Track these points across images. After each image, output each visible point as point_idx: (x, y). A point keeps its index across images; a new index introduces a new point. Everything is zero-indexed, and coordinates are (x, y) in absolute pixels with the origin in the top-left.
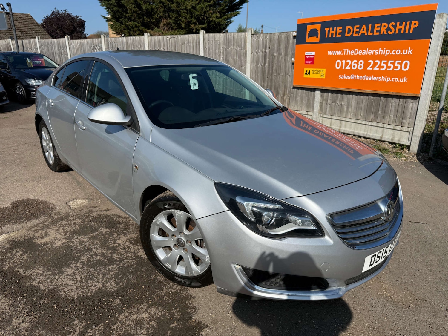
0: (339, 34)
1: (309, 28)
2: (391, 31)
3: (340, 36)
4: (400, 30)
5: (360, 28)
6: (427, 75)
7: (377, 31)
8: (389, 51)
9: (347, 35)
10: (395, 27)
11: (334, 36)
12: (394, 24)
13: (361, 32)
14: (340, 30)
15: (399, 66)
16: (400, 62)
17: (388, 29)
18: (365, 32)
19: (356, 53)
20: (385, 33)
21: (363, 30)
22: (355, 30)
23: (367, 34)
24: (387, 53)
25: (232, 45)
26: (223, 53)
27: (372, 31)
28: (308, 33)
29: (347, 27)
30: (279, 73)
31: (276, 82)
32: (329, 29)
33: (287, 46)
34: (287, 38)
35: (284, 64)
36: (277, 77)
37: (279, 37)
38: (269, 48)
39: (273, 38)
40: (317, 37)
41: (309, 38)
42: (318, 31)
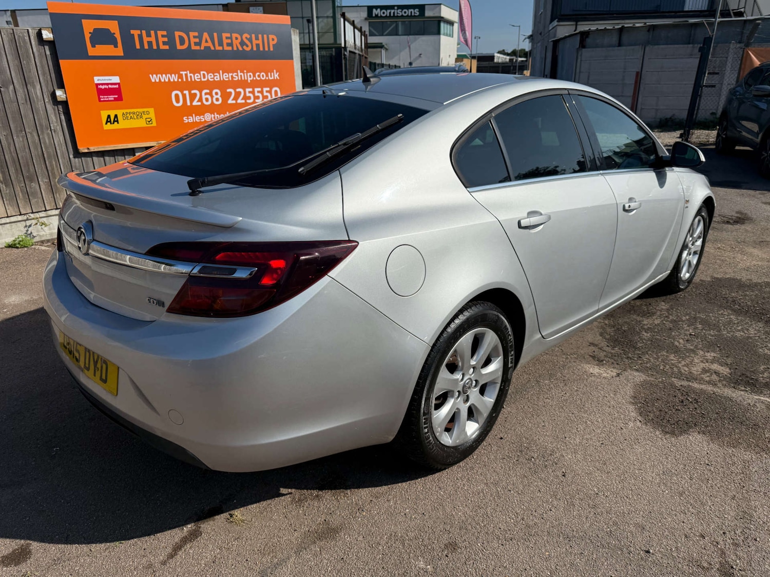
0: (164, 43)
1: (89, 26)
2: (247, 46)
3: (167, 48)
4: (258, 46)
5: (200, 37)
7: (228, 45)
8: (251, 74)
9: (179, 47)
10: (250, 40)
11: (155, 47)
12: (248, 36)
13: (204, 44)
14: (163, 36)
15: (269, 95)
16: (268, 89)
17: (242, 43)
18: (210, 44)
19: (204, 78)
20: (240, 48)
21: (206, 41)
22: (193, 40)
23: (214, 46)
24: (249, 77)
27: (221, 44)
28: (87, 36)
29: (178, 34)
30: (19, 129)
31: (15, 152)
32: (139, 32)
33: (24, 62)
34: (20, 43)
35: (27, 105)
36: (15, 138)
40: (115, 47)
41: (93, 46)
42: (114, 34)
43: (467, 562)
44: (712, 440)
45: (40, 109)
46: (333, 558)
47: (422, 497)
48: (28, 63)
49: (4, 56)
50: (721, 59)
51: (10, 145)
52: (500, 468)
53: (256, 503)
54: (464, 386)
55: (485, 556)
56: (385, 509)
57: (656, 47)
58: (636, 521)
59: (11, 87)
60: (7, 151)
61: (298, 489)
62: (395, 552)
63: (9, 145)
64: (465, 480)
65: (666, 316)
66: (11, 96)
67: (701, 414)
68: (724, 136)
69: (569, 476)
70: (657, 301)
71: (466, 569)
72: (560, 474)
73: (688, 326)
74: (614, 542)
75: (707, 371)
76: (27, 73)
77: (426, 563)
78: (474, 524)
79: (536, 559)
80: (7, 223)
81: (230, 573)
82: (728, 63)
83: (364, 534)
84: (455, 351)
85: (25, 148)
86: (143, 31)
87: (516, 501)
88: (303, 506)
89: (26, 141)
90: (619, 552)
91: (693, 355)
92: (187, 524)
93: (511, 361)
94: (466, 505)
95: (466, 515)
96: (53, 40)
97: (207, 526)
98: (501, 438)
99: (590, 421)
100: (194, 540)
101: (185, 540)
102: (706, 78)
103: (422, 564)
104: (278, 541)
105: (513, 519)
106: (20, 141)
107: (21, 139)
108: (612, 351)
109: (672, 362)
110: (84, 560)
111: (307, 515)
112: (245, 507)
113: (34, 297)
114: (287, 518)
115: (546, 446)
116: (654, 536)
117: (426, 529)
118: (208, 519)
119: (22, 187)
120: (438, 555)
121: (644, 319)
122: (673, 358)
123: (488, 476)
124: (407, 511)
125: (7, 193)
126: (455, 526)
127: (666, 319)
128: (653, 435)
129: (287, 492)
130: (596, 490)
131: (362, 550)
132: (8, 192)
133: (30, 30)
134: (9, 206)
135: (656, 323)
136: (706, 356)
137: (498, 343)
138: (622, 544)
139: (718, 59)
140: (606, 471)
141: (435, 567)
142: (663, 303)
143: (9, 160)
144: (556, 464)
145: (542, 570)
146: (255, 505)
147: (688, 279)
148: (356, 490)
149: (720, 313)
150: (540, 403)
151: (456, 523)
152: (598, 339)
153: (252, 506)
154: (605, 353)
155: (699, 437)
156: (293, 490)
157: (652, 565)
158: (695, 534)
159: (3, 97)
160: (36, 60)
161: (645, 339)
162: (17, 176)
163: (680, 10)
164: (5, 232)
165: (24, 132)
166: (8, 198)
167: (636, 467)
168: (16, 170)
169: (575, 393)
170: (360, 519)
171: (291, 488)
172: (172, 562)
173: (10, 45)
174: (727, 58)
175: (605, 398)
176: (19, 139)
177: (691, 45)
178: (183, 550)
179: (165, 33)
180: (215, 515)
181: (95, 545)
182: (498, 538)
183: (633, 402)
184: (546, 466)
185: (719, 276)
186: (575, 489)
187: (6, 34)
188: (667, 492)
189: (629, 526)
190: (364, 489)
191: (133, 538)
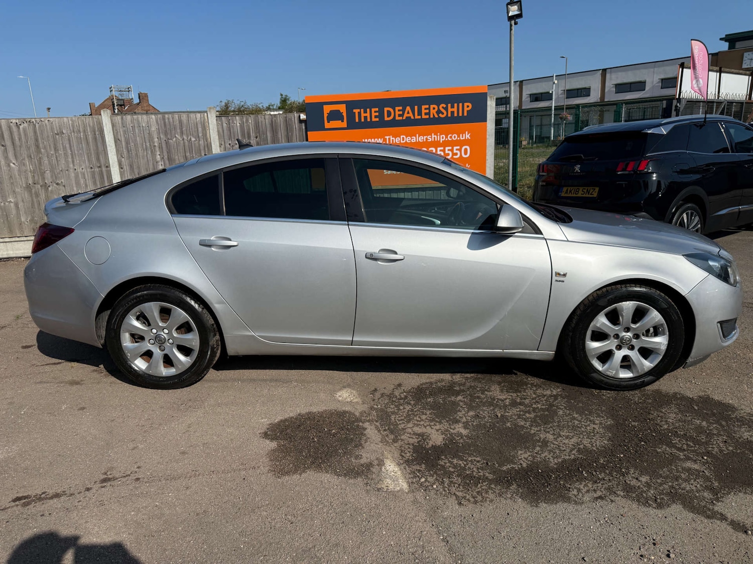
0: (376, 117)
1: (327, 109)
2: (443, 114)
3: (377, 119)
4: (452, 113)
5: (404, 110)
6: (489, 160)
7: (426, 114)
8: (444, 136)
9: (386, 119)
10: (446, 109)
11: (369, 120)
12: (444, 106)
13: (406, 115)
14: (375, 112)
15: (458, 152)
16: (458, 147)
17: (439, 112)
18: (411, 115)
19: (403, 140)
20: (436, 116)
21: (408, 113)
22: (397, 113)
23: (414, 116)
24: (442, 138)
25: (179, 134)
26: (161, 148)
27: (420, 113)
28: (326, 116)
29: (386, 109)
33: (290, 134)
37: (273, 120)
38: (257, 137)
39: (262, 122)
40: (342, 122)
41: (328, 122)
42: (343, 113)
43: (72, 415)
65: (524, 398)
71: (67, 416)
78: (105, 408)
86: (361, 110)
96: (306, 118)
108: (396, 394)
117: (93, 400)
120: (74, 408)
126: (100, 405)
127: (518, 399)
141: (64, 410)
151: (103, 404)
154: (387, 392)
160: (297, 132)
179: (377, 109)
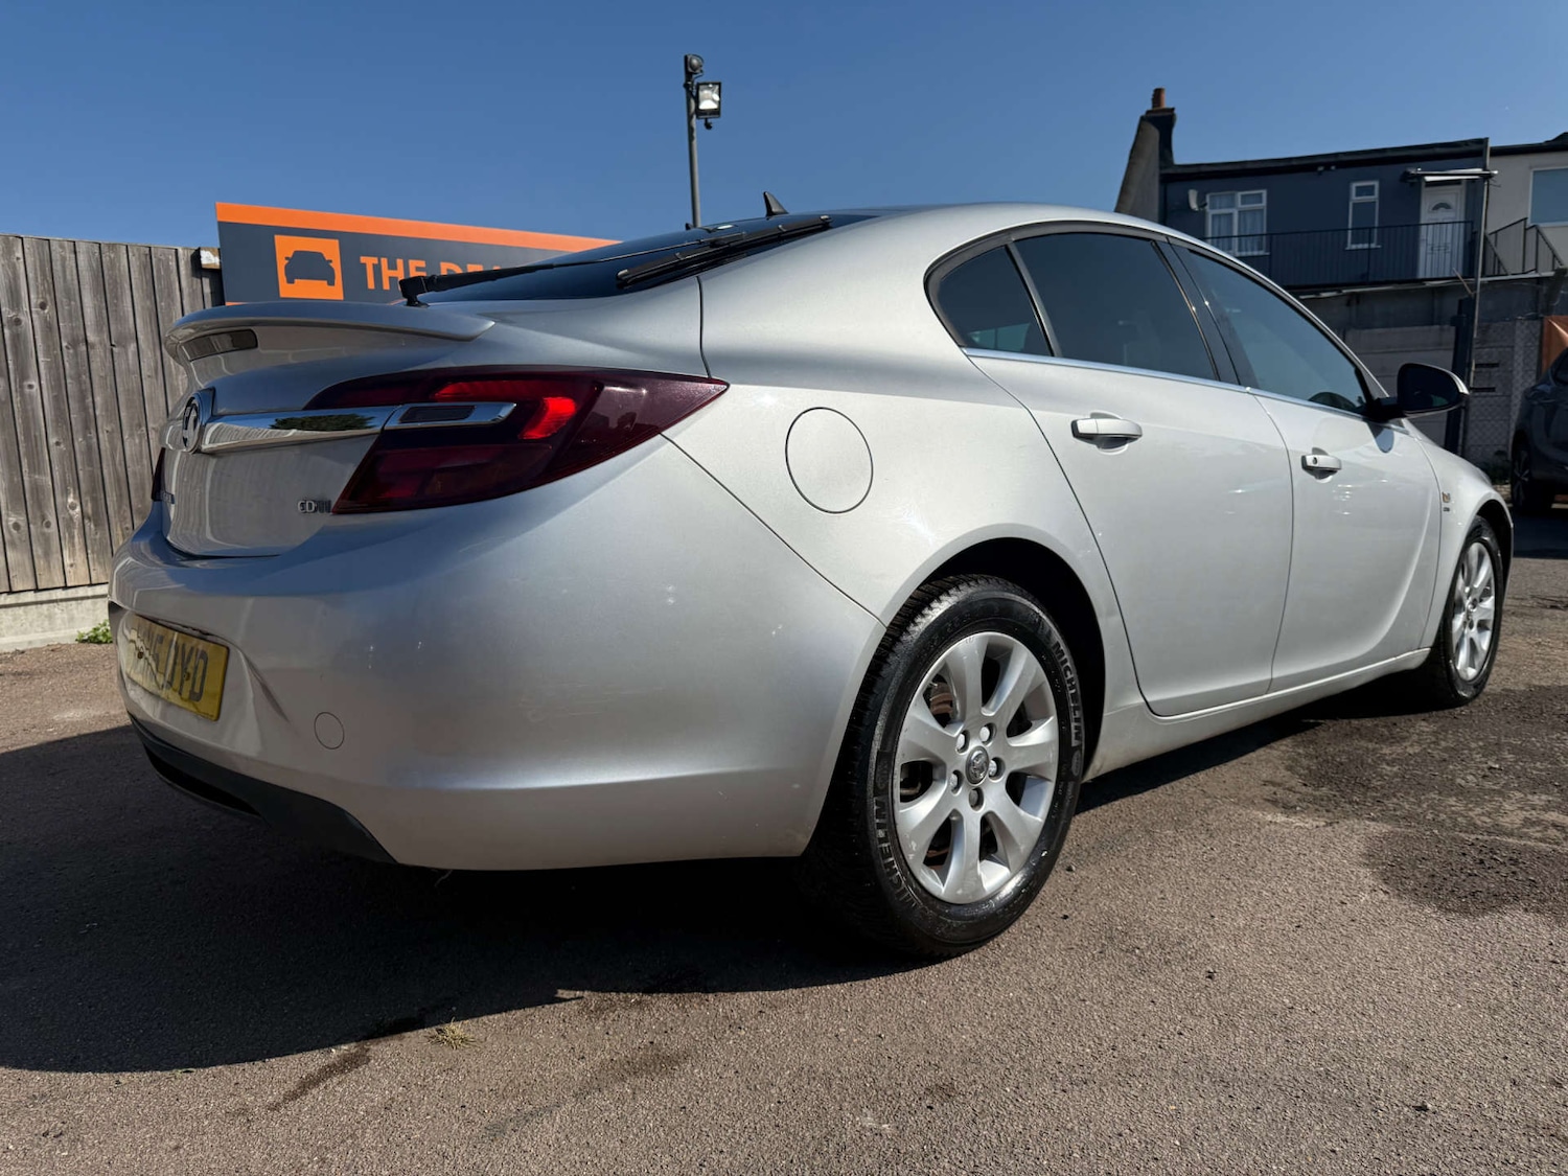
1: (285, 247)
14: (417, 269)
28: (281, 264)
29: (444, 266)
30: (136, 421)
31: (123, 463)
32: (375, 260)
33: (162, 304)
34: (159, 271)
35: (157, 379)
36: (126, 437)
37: (105, 259)
38: (43, 306)
39: (63, 259)
40: (329, 284)
41: (290, 281)
42: (331, 261)
43: (978, 1120)
44: (1558, 922)
45: (181, 388)
46: (662, 1107)
47: (876, 1007)
48: (169, 306)
49: (128, 292)
50: (1501, 350)
51: (116, 450)
52: (1061, 964)
53: (499, 1012)
54: (969, 764)
55: (1020, 1109)
56: (790, 1027)
57: (1366, 331)
58: (1389, 1054)
59: (132, 347)
60: (107, 460)
61: (597, 991)
62: (809, 1098)
63: (113, 449)
64: (980, 982)
65: (1434, 743)
66: (130, 362)
67: (1528, 882)
68: (1526, 479)
69: (1223, 980)
70: (1410, 720)
71: (976, 1131)
72: (1201, 976)
73: (1483, 756)
74: (1335, 1091)
75: (1534, 822)
76: (163, 323)
77: (879, 1120)
78: (996, 1054)
79: (1146, 1117)
80: (88, 598)
81: (420, 1128)
82: (1516, 357)
83: (737, 1066)
84: (945, 667)
85: (142, 457)
86: (382, 259)
87: (1096, 1017)
88: (605, 1019)
89: (145, 444)
90: (1350, 1109)
91: (1501, 799)
92: (341, 1044)
93: (1076, 734)
94: (980, 1023)
95: (979, 1040)
96: (218, 267)
97: (384, 1051)
98: (1066, 917)
99: (1267, 891)
100: (350, 1071)
101: (328, 1071)
102: (1472, 375)
103: (869, 1121)
104: (540, 1076)
105: (1090, 1047)
106: (135, 445)
107: (137, 441)
108: (1317, 793)
109: (1453, 808)
110: (100, 1098)
111: (611, 1033)
112: (476, 1020)
113: (113, 712)
114: (565, 1037)
115: (1167, 930)
116: (1433, 1081)
117: (884, 1061)
118: (389, 1038)
119: (127, 529)
120: (910, 1106)
121: (1384, 746)
122: (1454, 803)
123: (1034, 977)
124: (842, 1030)
125: (95, 540)
126: (950, 1057)
127: (1432, 746)
128: (1416, 913)
129: (572, 996)
130: (1287, 1001)
131: (730, 1094)
132: (98, 537)
133: (180, 251)
134: (97, 564)
135: (1411, 752)
136: (1529, 800)
137: (1044, 683)
138: (1357, 1094)
139: (1494, 350)
140: (1311, 971)
141: (901, 1127)
142: (1423, 723)
143: (110, 478)
144: (1191, 958)
145: (1160, 1135)
146: (496, 1017)
147: (1474, 679)
148: (728, 995)
149: (1554, 737)
150: (1155, 864)
151: (955, 1052)
152: (1282, 774)
153: (491, 1017)
154: (1298, 796)
155: (1528, 918)
156: (586, 993)
157: (1435, 1133)
158: (1537, 1080)
159: (116, 364)
160: (184, 302)
161: (1387, 775)
162: (120, 507)
163: (1409, 278)
164: (82, 615)
165: (144, 428)
166: (96, 548)
167: (1381, 965)
168: (120, 496)
169: (1234, 849)
170: (731, 1042)
171: (583, 990)
172: (293, 1106)
173: (140, 273)
174: (1513, 347)
175: (1302, 857)
176: (134, 439)
177: (1437, 327)
178: (322, 1086)
179: (422, 264)
180: (406, 1031)
181: (129, 1074)
182: (1054, 1079)
183: (1367, 862)
184: (1167, 962)
185: (1544, 684)
186: (1237, 1000)
187: (137, 255)
188: (1460, 1006)
189: (1370, 1063)
190: (746, 994)
191: (214, 1064)
